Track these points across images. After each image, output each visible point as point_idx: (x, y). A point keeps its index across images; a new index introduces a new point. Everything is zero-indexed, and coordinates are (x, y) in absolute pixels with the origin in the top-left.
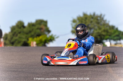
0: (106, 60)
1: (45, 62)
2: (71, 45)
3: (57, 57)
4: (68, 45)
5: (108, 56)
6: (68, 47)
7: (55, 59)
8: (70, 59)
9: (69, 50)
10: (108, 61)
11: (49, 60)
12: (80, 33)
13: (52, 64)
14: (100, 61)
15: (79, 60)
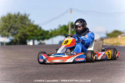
0: (107, 57)
1: (41, 61)
2: (68, 41)
3: (53, 54)
4: (66, 42)
5: (108, 52)
6: (65, 44)
7: (51, 57)
8: (67, 56)
9: (65, 47)
10: (109, 57)
11: (45, 58)
12: (79, 28)
13: (48, 62)
14: (99, 58)
15: (76, 57)
